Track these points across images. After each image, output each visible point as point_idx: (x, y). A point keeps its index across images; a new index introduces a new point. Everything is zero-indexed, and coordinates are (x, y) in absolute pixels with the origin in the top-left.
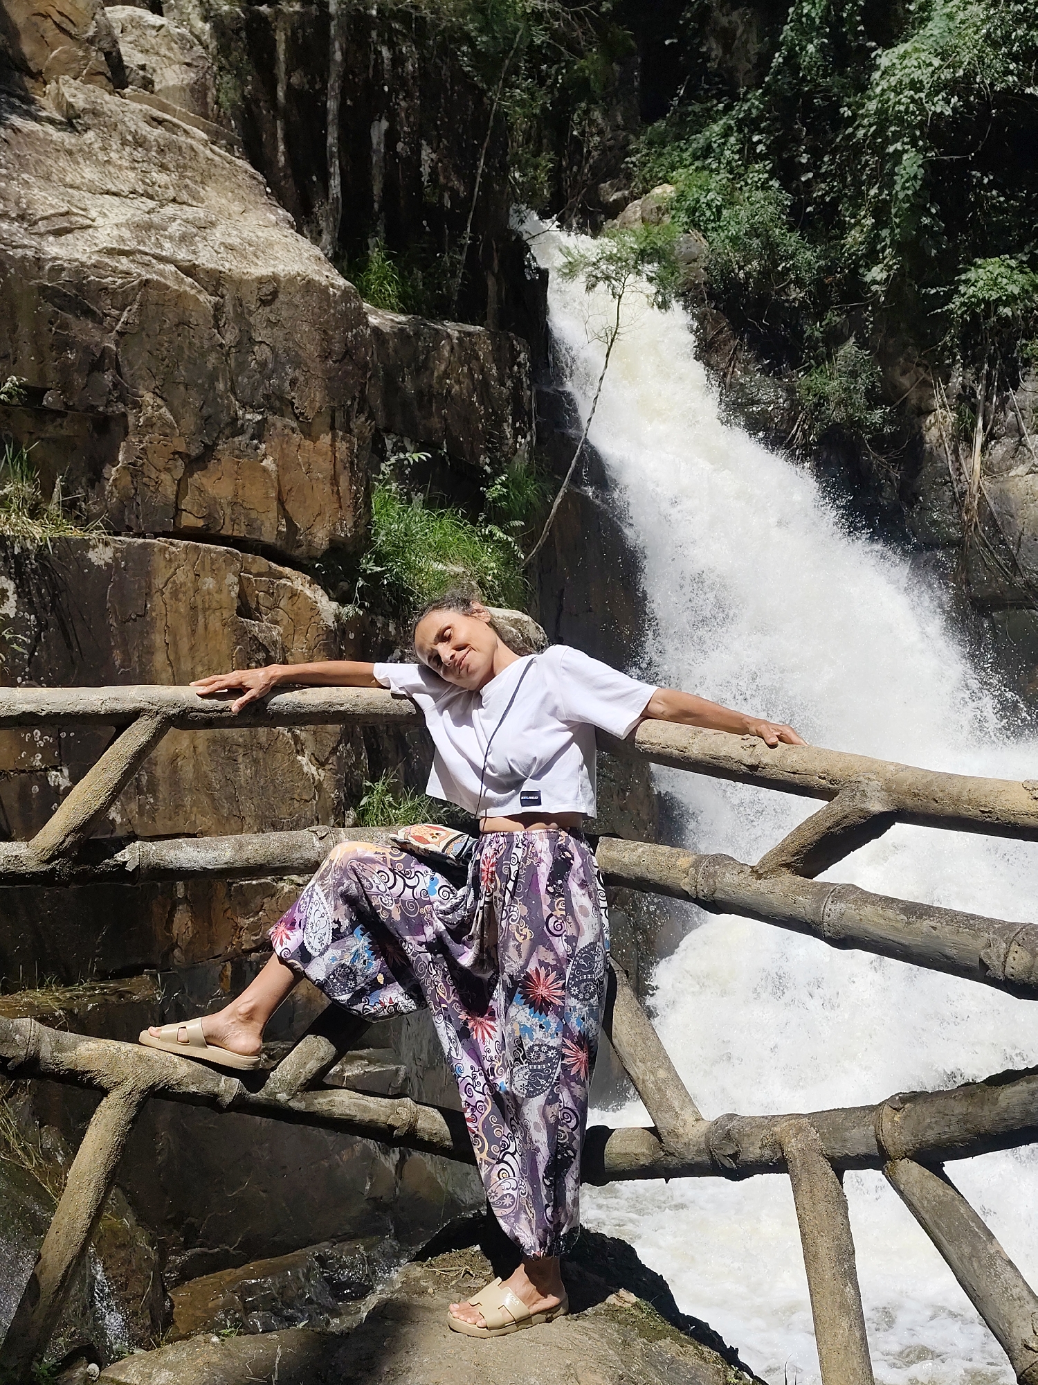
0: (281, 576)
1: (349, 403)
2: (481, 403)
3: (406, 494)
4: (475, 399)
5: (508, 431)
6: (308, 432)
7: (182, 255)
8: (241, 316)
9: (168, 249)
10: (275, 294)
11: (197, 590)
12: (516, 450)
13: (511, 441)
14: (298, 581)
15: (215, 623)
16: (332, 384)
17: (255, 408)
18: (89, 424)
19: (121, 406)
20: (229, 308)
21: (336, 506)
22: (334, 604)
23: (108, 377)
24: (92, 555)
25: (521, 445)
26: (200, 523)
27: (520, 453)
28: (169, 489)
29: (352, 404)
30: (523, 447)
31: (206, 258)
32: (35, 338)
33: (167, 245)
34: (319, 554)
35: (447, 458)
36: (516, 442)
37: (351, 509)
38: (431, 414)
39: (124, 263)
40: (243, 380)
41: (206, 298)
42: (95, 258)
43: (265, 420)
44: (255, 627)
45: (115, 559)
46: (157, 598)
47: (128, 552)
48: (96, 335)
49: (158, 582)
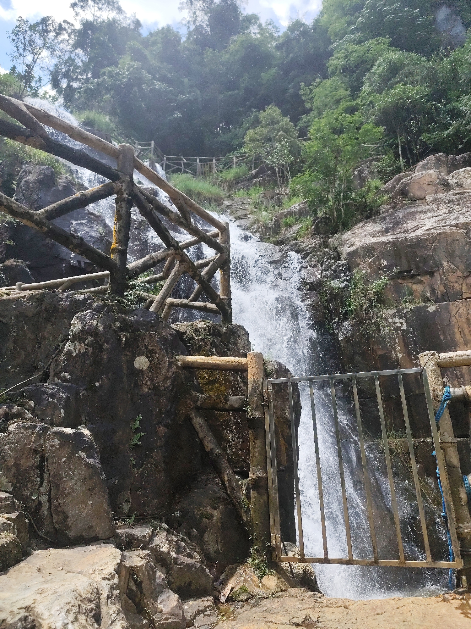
7: (453, 222)
9: (448, 223)
18: (428, 276)
19: (436, 268)
23: (431, 262)
24: (429, 309)
28: (458, 288)
31: (462, 221)
32: (406, 258)
41: (462, 231)
42: (424, 233)
45: (436, 309)
47: (441, 306)
48: (425, 252)
49: (453, 313)
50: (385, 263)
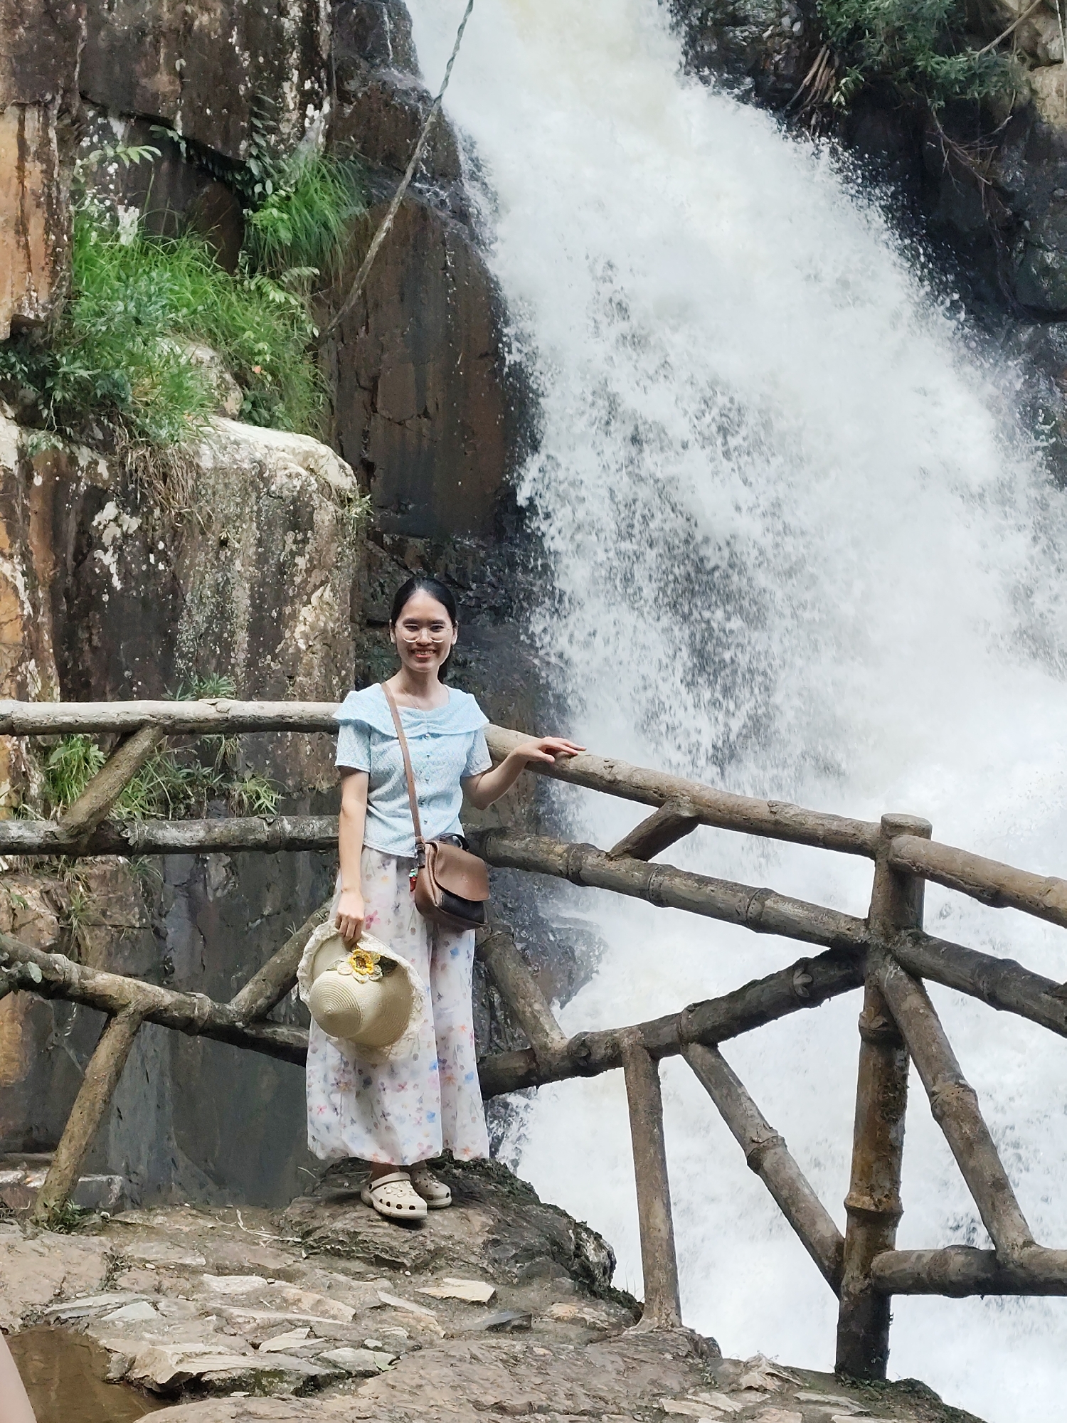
1: (48, 97)
2: (244, 49)
3: (109, 209)
4: (233, 40)
5: (290, 95)
12: (303, 131)
13: (295, 116)
16: (22, 67)
21: (23, 268)
22: (14, 430)
25: (312, 120)
27: (311, 134)
29: (54, 98)
30: (316, 124)
35: (183, 146)
36: (304, 116)
37: (47, 273)
38: (155, 70)
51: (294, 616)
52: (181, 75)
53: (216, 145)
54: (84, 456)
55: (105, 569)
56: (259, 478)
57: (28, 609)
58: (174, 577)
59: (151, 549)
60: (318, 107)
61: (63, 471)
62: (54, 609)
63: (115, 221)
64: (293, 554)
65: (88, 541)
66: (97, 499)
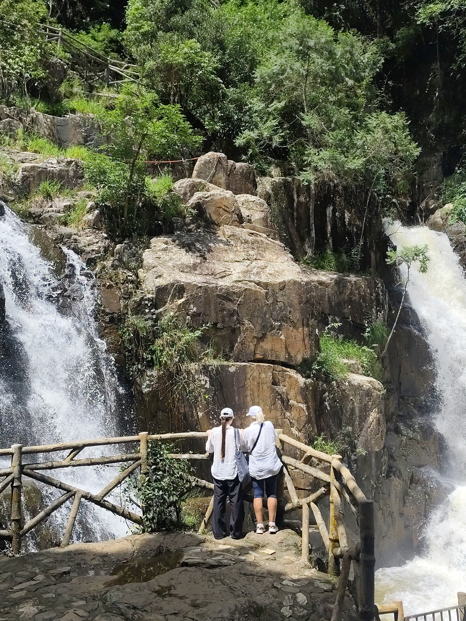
0: (286, 371)
2: (364, 302)
3: (336, 335)
4: (361, 301)
5: (374, 311)
6: (295, 327)
7: (257, 279)
8: (274, 294)
9: (253, 278)
10: (284, 287)
11: (260, 378)
12: (377, 317)
13: (375, 315)
14: (292, 373)
15: (265, 387)
16: (302, 311)
17: (278, 321)
18: (230, 331)
19: (239, 325)
20: (270, 293)
21: (304, 348)
22: (304, 379)
23: (235, 318)
24: (230, 369)
25: (379, 315)
26: (261, 357)
27: (379, 318)
28: (252, 348)
29: (309, 316)
31: (264, 279)
32: (215, 309)
33: (252, 277)
34: (299, 363)
35: (352, 322)
36: (377, 314)
37: (309, 349)
38: (345, 308)
39: (240, 284)
40: (274, 313)
41: (263, 291)
42: (232, 284)
43: (281, 324)
44: (277, 388)
45: (236, 370)
46: (248, 380)
47: (240, 368)
48: (232, 306)
49: (248, 376)
50: (195, 309)
51: (369, 414)
52: (350, 309)
53: (359, 322)
54: (320, 383)
55: (326, 405)
56: (360, 387)
57: (307, 413)
58: (341, 406)
59: (336, 401)
60: (381, 312)
61: (315, 387)
62: (316, 414)
63: (338, 337)
64: (368, 402)
65: (323, 400)
66: (324, 391)
